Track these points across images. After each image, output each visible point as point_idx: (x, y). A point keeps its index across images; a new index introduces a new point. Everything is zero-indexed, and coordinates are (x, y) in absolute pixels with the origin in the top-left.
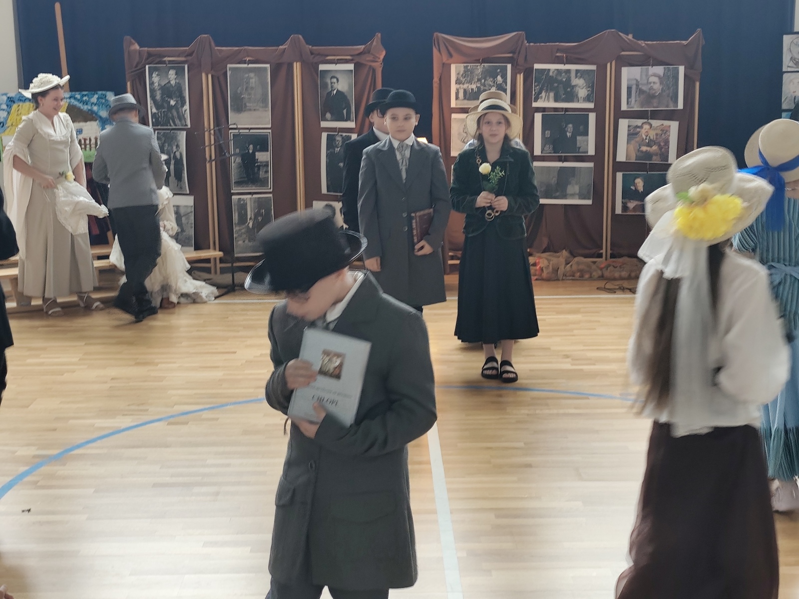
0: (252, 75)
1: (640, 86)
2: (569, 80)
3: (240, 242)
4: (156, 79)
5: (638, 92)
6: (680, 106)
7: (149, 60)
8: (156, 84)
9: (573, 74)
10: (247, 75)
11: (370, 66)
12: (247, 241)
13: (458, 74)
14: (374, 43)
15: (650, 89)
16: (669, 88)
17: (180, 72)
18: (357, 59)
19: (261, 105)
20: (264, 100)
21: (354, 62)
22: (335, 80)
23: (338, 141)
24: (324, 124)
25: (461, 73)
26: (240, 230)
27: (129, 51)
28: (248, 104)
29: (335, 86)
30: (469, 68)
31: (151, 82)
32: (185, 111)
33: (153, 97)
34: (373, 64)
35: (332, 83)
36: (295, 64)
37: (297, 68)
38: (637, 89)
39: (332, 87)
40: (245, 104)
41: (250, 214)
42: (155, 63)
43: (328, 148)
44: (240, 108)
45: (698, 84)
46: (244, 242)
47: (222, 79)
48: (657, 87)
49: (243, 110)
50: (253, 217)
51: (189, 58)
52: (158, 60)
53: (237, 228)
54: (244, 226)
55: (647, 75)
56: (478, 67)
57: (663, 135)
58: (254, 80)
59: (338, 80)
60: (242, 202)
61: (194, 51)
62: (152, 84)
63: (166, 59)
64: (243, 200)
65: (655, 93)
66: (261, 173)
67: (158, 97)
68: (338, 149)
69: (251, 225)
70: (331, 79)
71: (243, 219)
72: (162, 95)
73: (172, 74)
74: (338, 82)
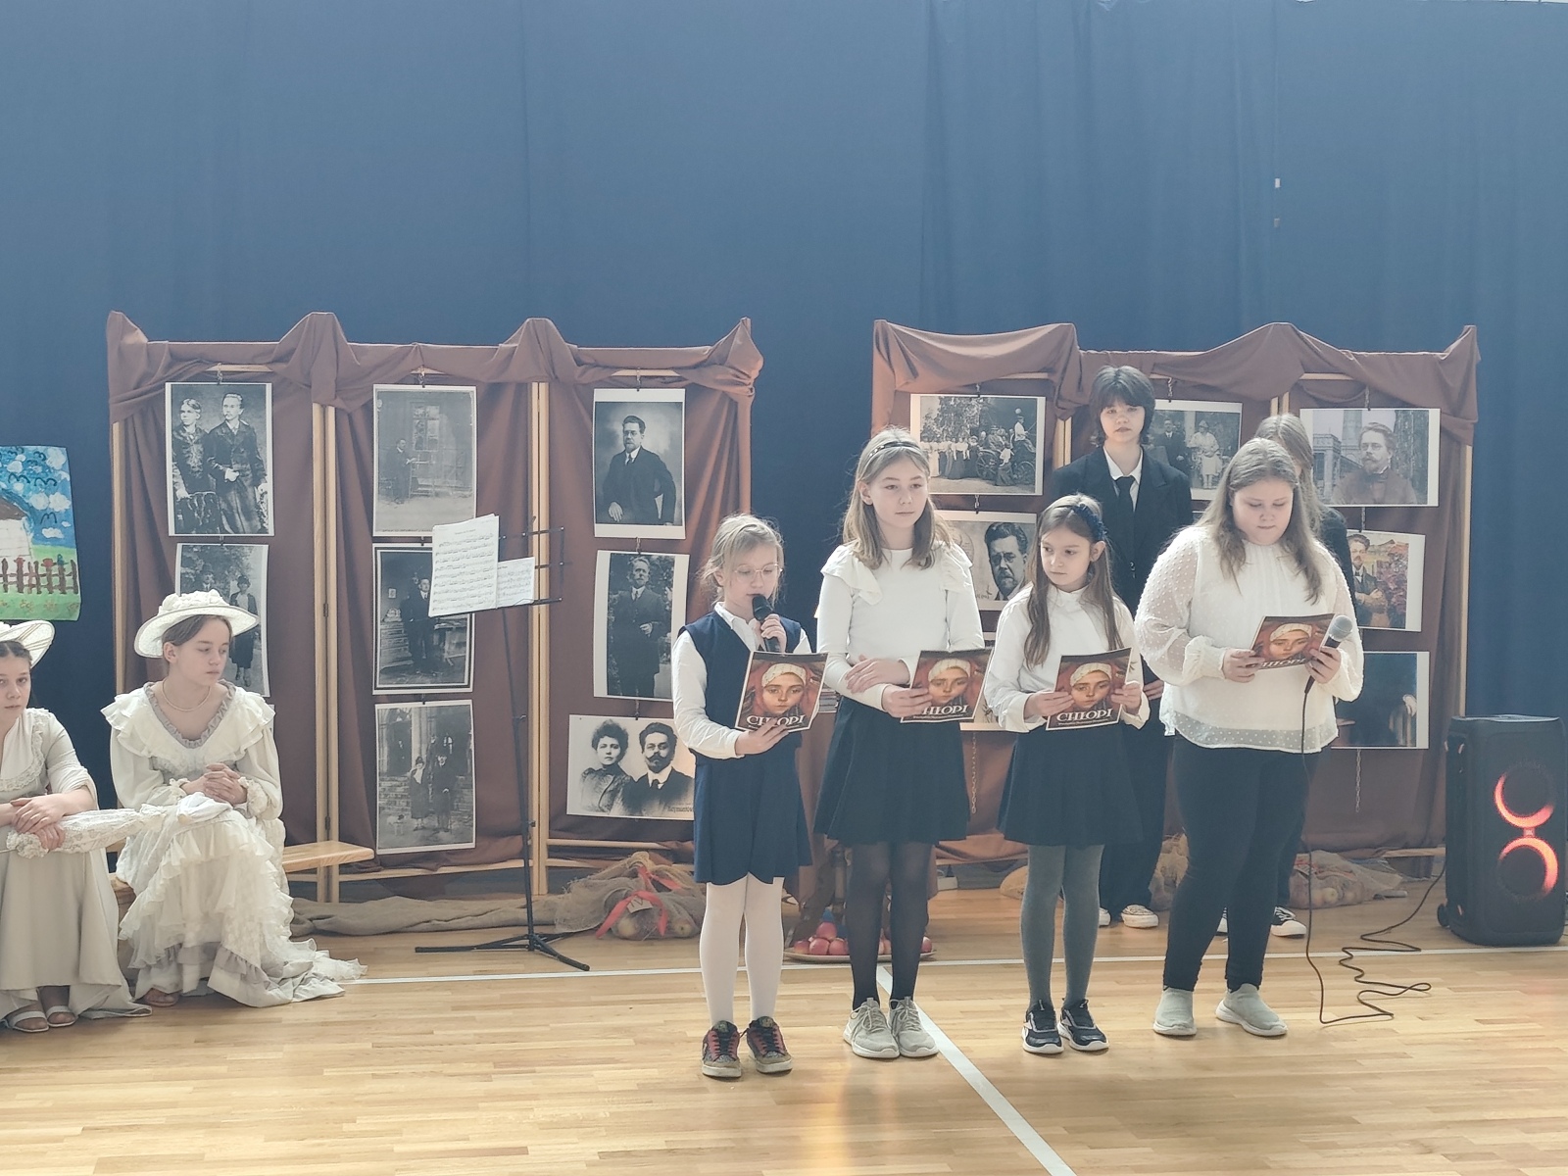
0: (433, 411)
1: (1343, 453)
2: (1180, 435)
3: (393, 819)
4: (190, 416)
5: (1338, 465)
6: (1433, 500)
7: (171, 371)
8: (191, 429)
9: (1189, 424)
10: (421, 411)
11: (725, 394)
12: (407, 818)
13: (927, 417)
14: (737, 341)
15: (1364, 460)
16: (1407, 459)
17: (251, 401)
18: (693, 377)
19: (454, 483)
20: (461, 471)
21: (684, 383)
22: (635, 427)
23: (639, 570)
24: (602, 530)
25: (934, 416)
26: (392, 788)
27: (119, 348)
28: (420, 481)
29: (637, 439)
30: (952, 403)
31: (178, 424)
32: (262, 495)
33: (181, 462)
34: (732, 390)
35: (626, 433)
36: (535, 385)
37: (539, 398)
38: (1335, 458)
39: (627, 442)
40: (415, 479)
41: (417, 749)
42: (185, 378)
43: (612, 589)
44: (401, 490)
45: (1469, 450)
46: (401, 817)
47: (359, 419)
48: (1381, 455)
49: (410, 493)
50: (424, 756)
51: (279, 367)
52: (196, 370)
53: (386, 784)
54: (402, 779)
55: (1358, 428)
56: (973, 402)
57: (1393, 565)
58: (437, 422)
59: (642, 426)
60: (399, 720)
61: (291, 352)
62: (179, 428)
63: (219, 368)
64: (402, 714)
65: (1377, 469)
66: (446, 647)
67: (194, 461)
68: (640, 590)
69: (418, 777)
70: (626, 421)
71: (400, 760)
72: (206, 453)
73: (232, 405)
74: (642, 432)
